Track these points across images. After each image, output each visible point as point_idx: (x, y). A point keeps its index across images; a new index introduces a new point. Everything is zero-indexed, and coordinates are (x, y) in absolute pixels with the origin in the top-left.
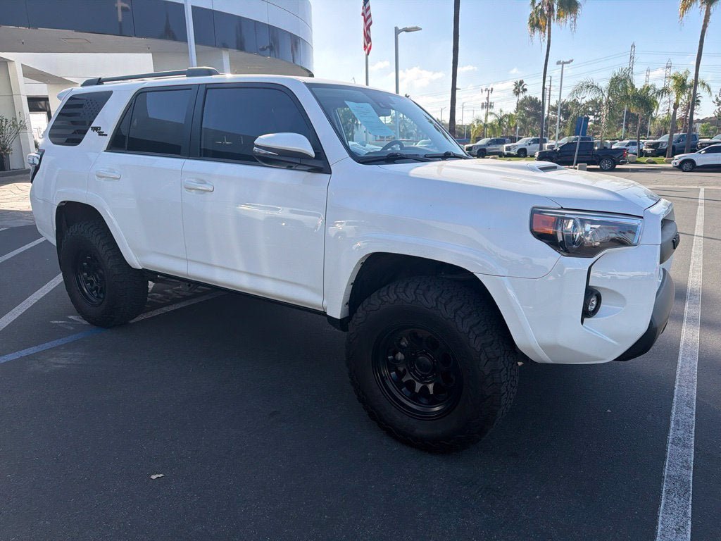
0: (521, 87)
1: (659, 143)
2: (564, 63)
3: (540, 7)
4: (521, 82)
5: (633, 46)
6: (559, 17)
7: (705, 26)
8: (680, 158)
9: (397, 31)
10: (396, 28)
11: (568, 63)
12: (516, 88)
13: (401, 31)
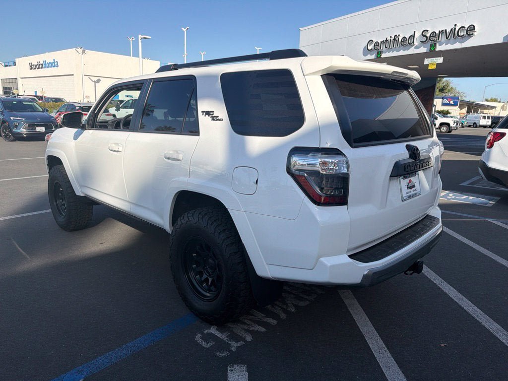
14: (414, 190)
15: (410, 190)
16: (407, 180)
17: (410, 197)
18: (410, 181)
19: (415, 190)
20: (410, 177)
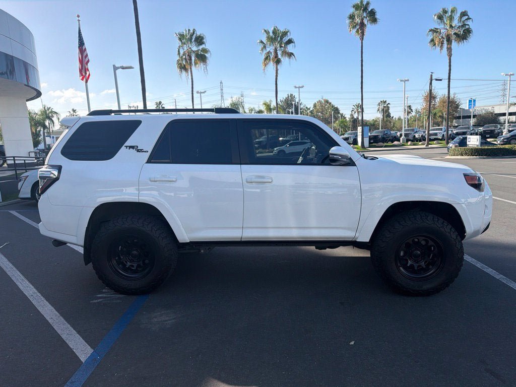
0: (160, 106)
1: (261, 141)
2: (201, 93)
3: (184, 57)
4: (160, 103)
5: (221, 83)
6: (196, 64)
7: (277, 76)
8: (277, 149)
9: (115, 68)
10: (114, 66)
11: (204, 93)
12: (157, 106)
13: (118, 68)
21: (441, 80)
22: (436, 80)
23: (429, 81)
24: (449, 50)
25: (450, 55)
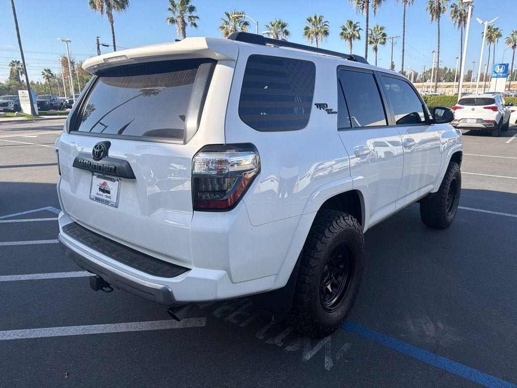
14: (107, 197)
15: (102, 193)
16: (102, 181)
17: (97, 199)
18: (104, 184)
19: (109, 197)
20: (107, 179)
21: (108, 46)
22: (103, 45)
23: (97, 45)
24: (110, 15)
25: (112, 22)
